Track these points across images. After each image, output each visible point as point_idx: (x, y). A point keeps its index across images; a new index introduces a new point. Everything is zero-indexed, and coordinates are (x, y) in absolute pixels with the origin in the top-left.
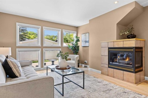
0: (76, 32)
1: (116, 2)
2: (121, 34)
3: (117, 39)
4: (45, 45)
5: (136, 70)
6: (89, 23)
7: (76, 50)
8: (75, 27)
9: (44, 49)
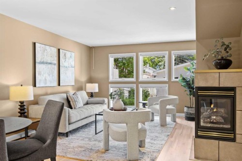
5: (200, 133)
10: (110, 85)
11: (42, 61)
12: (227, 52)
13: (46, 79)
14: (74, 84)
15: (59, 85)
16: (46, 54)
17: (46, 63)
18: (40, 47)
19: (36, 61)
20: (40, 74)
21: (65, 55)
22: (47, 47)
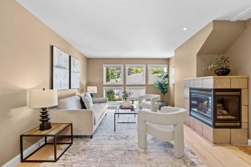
0: (167, 65)
1: (185, 29)
2: (204, 69)
3: (197, 77)
4: (127, 83)
5: (217, 124)
6: (174, 55)
7: (164, 89)
8: (165, 59)
9: (126, 87)
10: (104, 87)
11: (58, 65)
12: (226, 64)
13: (61, 83)
14: (79, 87)
15: (70, 88)
16: (61, 59)
17: (62, 68)
18: (57, 51)
19: (54, 64)
20: (56, 78)
21: (74, 61)
22: (63, 53)
